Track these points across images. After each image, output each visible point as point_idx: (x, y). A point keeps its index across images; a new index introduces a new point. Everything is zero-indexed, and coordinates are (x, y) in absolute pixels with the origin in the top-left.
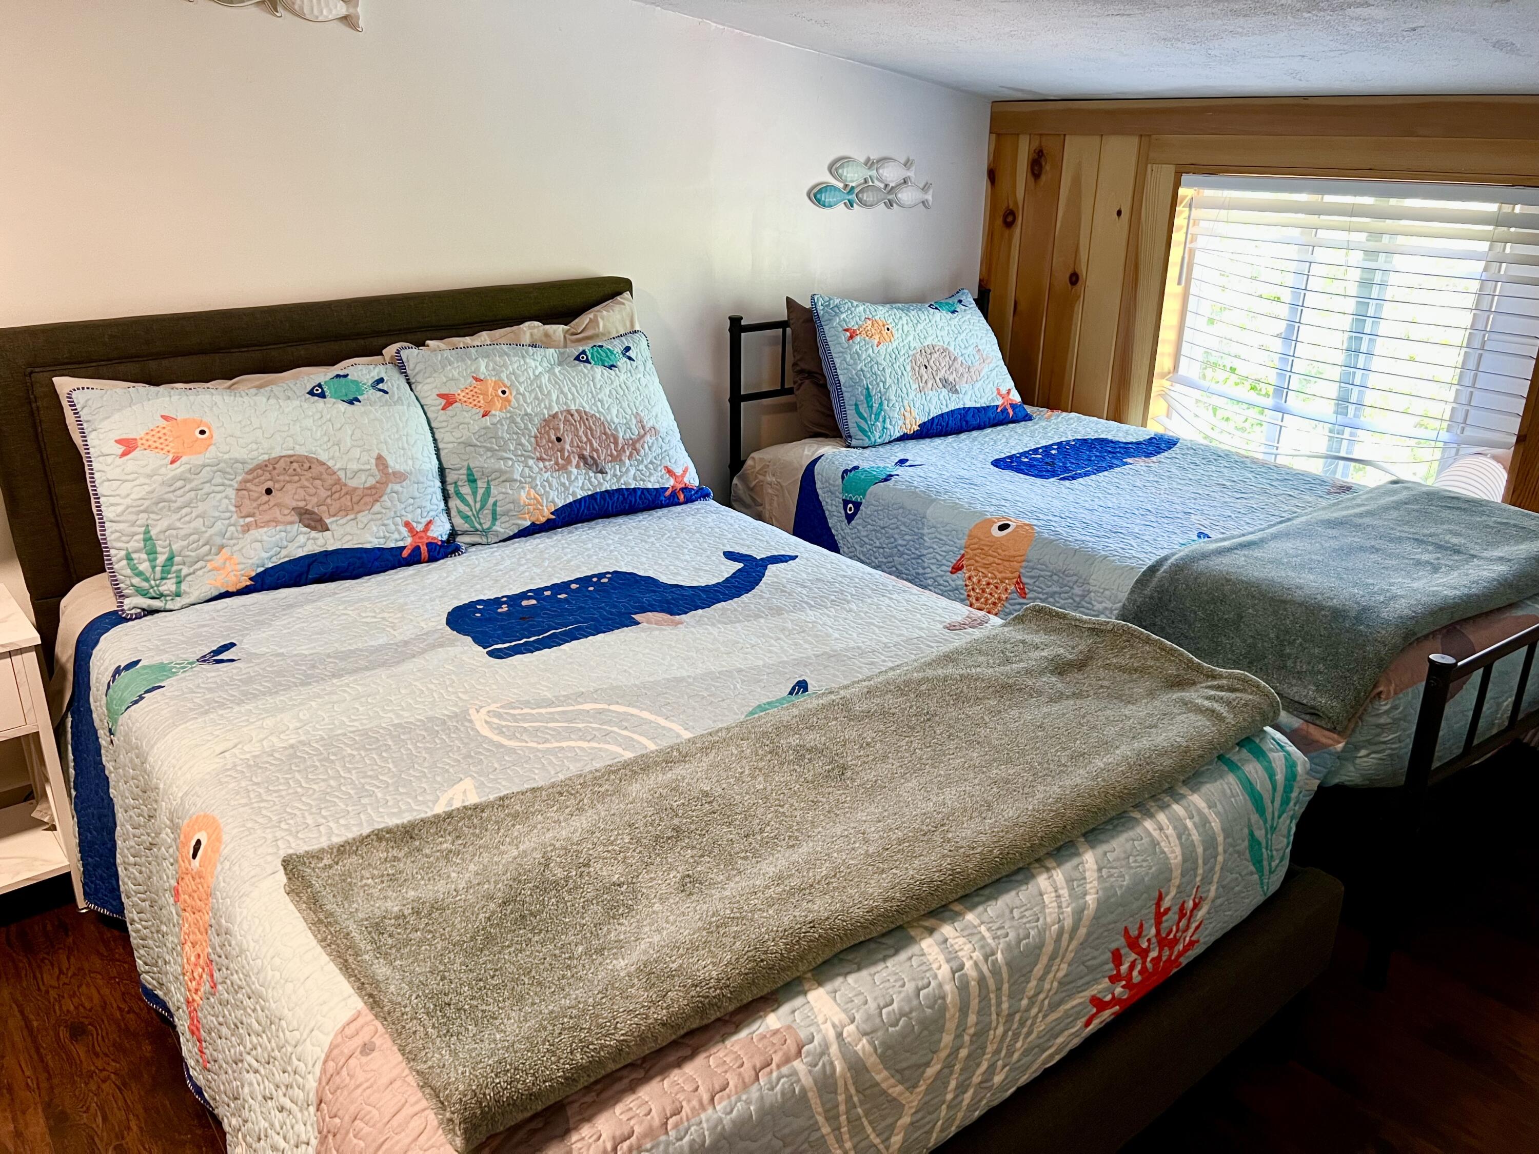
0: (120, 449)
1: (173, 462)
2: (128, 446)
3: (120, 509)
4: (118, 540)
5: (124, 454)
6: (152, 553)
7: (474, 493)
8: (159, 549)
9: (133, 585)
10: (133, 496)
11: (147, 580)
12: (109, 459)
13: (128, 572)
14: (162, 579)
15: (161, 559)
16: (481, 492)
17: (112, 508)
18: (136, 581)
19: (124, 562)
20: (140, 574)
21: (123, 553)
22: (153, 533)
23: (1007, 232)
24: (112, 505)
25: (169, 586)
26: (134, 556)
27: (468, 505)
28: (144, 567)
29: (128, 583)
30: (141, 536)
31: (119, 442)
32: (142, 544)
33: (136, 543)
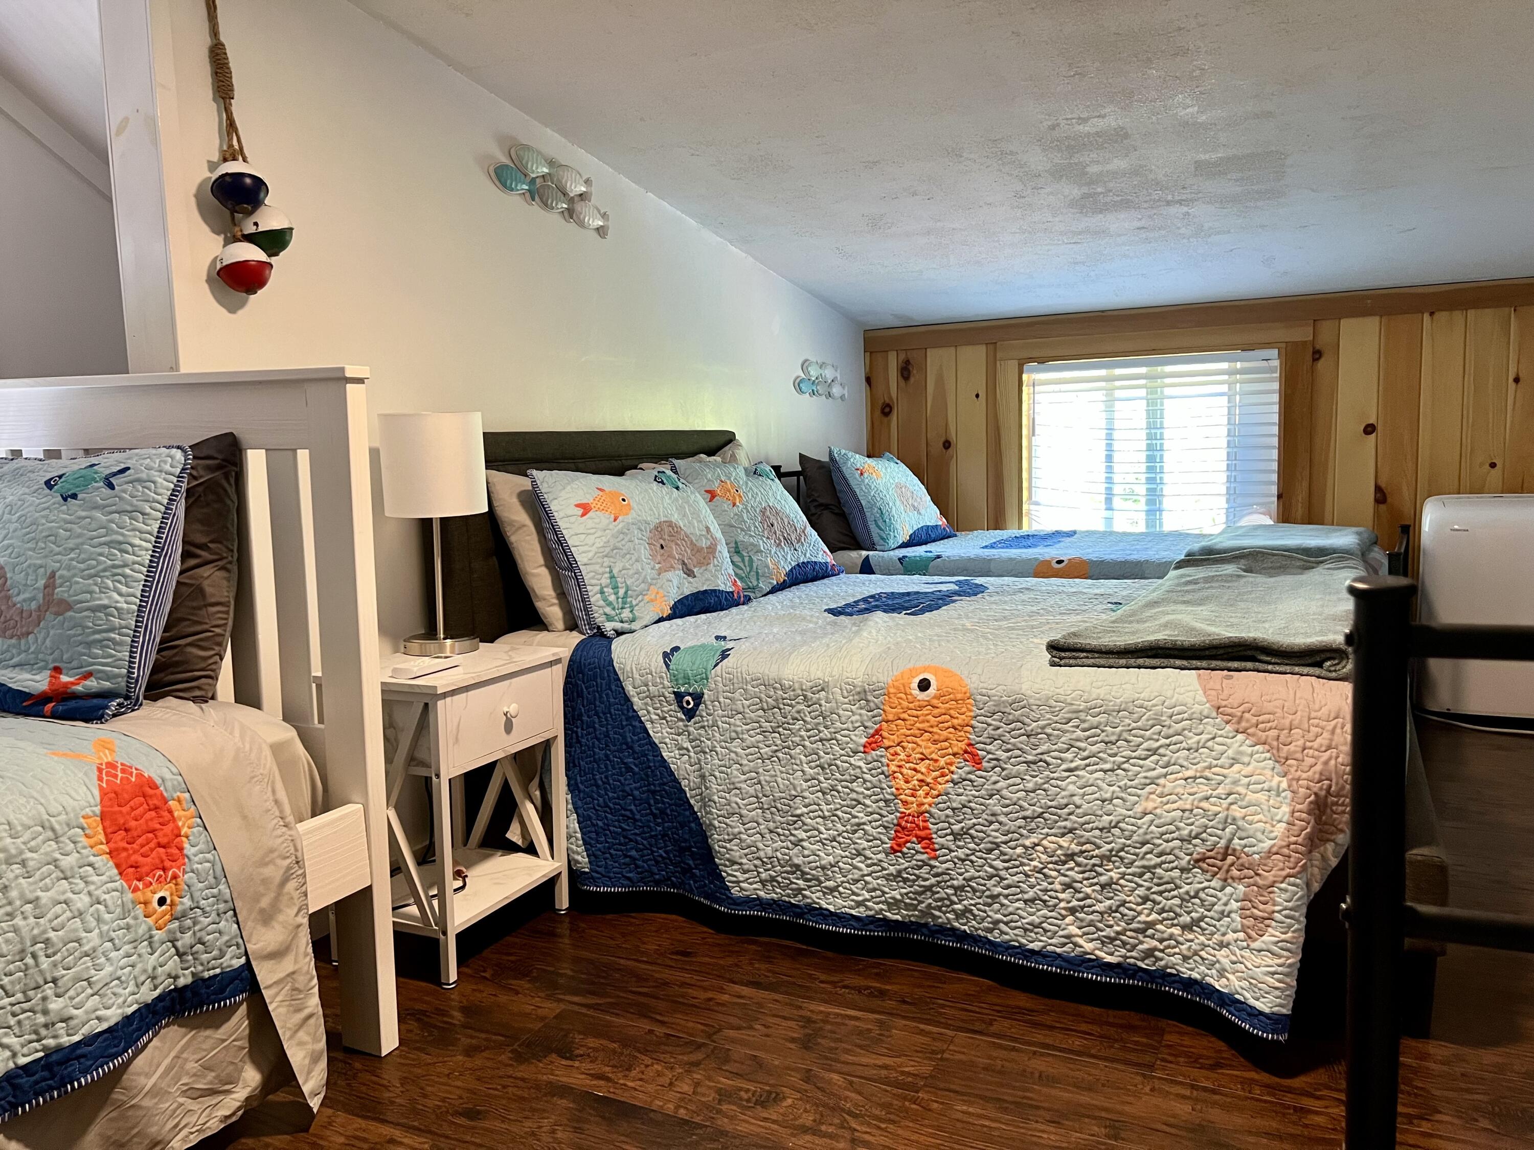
0: (580, 512)
1: (615, 520)
2: (585, 509)
3: (590, 555)
4: (593, 578)
5: (583, 515)
6: (615, 587)
7: (743, 561)
8: (620, 585)
9: (605, 614)
10: (598, 545)
11: (614, 609)
12: (572, 519)
13: (602, 603)
14: (622, 608)
15: (621, 592)
16: (747, 559)
17: (584, 555)
18: (608, 610)
19: (599, 595)
20: (609, 604)
21: (599, 588)
22: (615, 571)
23: (885, 419)
24: (583, 552)
25: (626, 614)
26: (605, 590)
27: (742, 569)
28: (612, 598)
29: (601, 611)
30: (607, 575)
31: (578, 506)
32: (609, 581)
33: (605, 581)
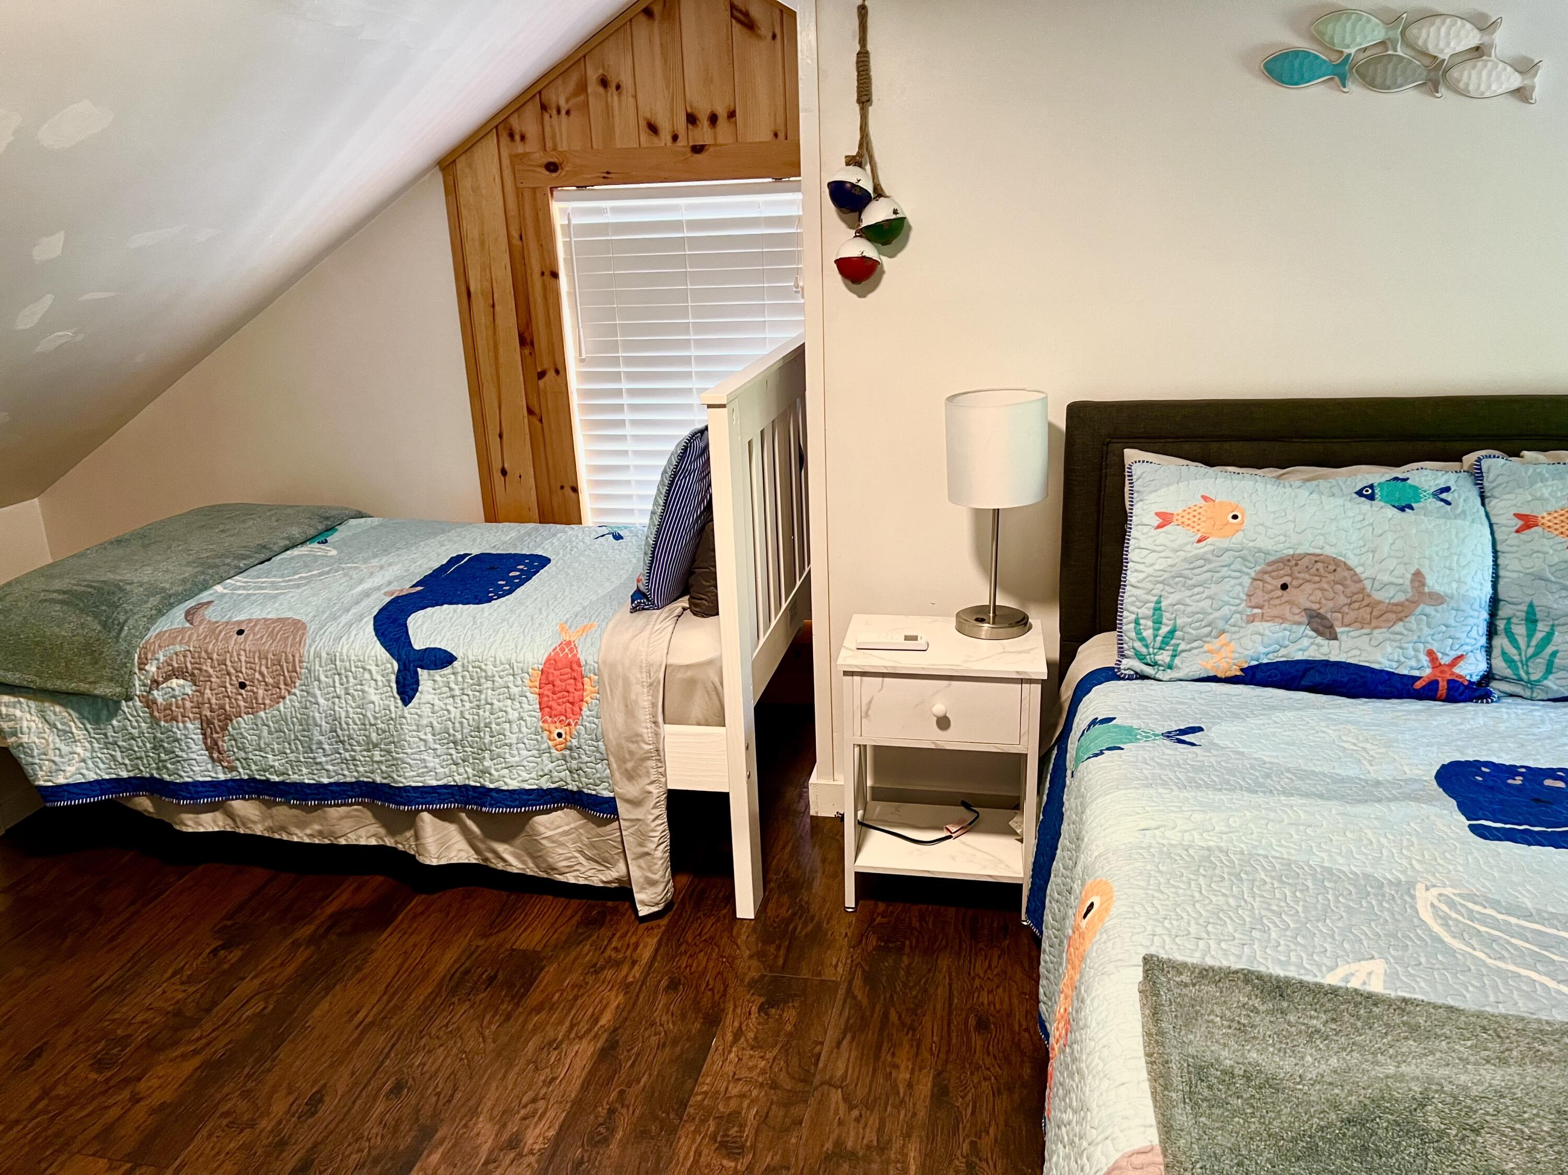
0: (1157, 521)
1: (1199, 541)
2: (1165, 519)
3: (1141, 576)
4: (1132, 604)
5: (1159, 527)
6: (1158, 622)
7: (1530, 636)
8: (1165, 621)
9: (1134, 648)
10: (1157, 567)
11: (1147, 646)
12: (1145, 529)
13: (1133, 635)
14: (1160, 648)
15: (1164, 630)
16: (1539, 635)
17: (1135, 574)
18: (1138, 645)
19: (1132, 625)
20: (1142, 639)
21: (1134, 616)
22: (1164, 604)
24: (1136, 571)
25: (1164, 657)
26: (1142, 621)
27: (1518, 648)
28: (1148, 634)
29: (1131, 644)
30: (1152, 605)
31: (1157, 514)
32: (1150, 613)
33: (1146, 611)
